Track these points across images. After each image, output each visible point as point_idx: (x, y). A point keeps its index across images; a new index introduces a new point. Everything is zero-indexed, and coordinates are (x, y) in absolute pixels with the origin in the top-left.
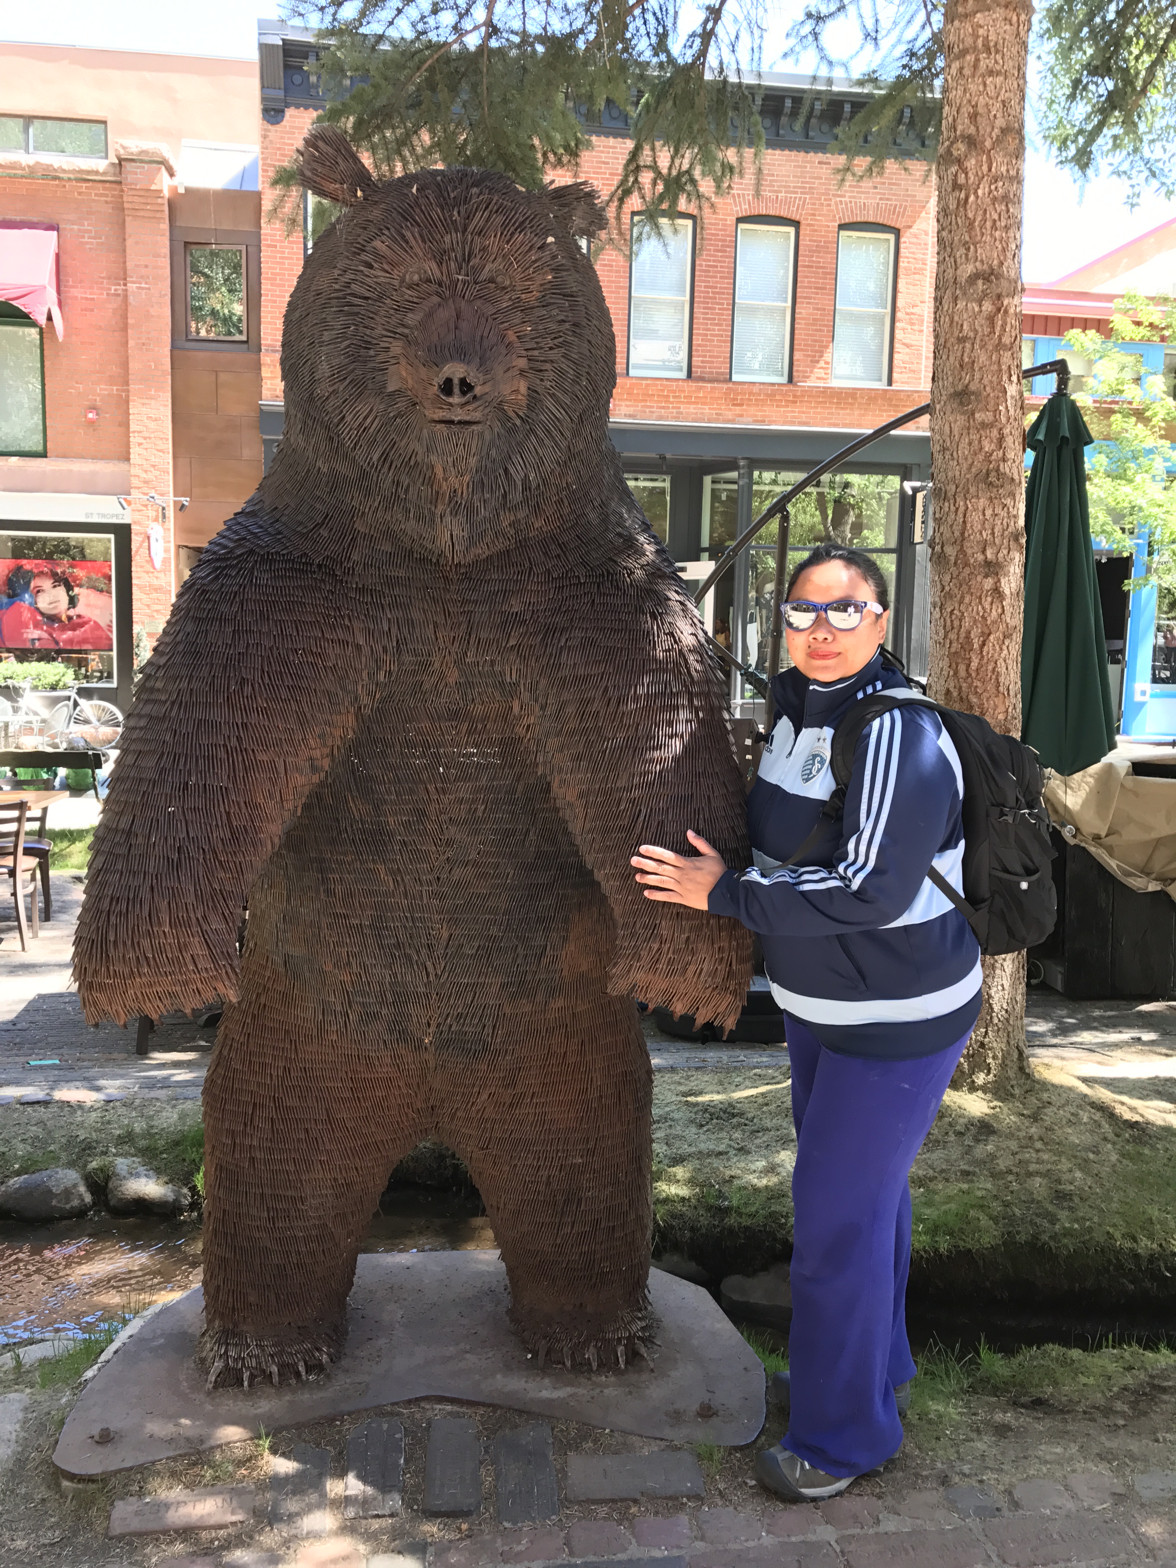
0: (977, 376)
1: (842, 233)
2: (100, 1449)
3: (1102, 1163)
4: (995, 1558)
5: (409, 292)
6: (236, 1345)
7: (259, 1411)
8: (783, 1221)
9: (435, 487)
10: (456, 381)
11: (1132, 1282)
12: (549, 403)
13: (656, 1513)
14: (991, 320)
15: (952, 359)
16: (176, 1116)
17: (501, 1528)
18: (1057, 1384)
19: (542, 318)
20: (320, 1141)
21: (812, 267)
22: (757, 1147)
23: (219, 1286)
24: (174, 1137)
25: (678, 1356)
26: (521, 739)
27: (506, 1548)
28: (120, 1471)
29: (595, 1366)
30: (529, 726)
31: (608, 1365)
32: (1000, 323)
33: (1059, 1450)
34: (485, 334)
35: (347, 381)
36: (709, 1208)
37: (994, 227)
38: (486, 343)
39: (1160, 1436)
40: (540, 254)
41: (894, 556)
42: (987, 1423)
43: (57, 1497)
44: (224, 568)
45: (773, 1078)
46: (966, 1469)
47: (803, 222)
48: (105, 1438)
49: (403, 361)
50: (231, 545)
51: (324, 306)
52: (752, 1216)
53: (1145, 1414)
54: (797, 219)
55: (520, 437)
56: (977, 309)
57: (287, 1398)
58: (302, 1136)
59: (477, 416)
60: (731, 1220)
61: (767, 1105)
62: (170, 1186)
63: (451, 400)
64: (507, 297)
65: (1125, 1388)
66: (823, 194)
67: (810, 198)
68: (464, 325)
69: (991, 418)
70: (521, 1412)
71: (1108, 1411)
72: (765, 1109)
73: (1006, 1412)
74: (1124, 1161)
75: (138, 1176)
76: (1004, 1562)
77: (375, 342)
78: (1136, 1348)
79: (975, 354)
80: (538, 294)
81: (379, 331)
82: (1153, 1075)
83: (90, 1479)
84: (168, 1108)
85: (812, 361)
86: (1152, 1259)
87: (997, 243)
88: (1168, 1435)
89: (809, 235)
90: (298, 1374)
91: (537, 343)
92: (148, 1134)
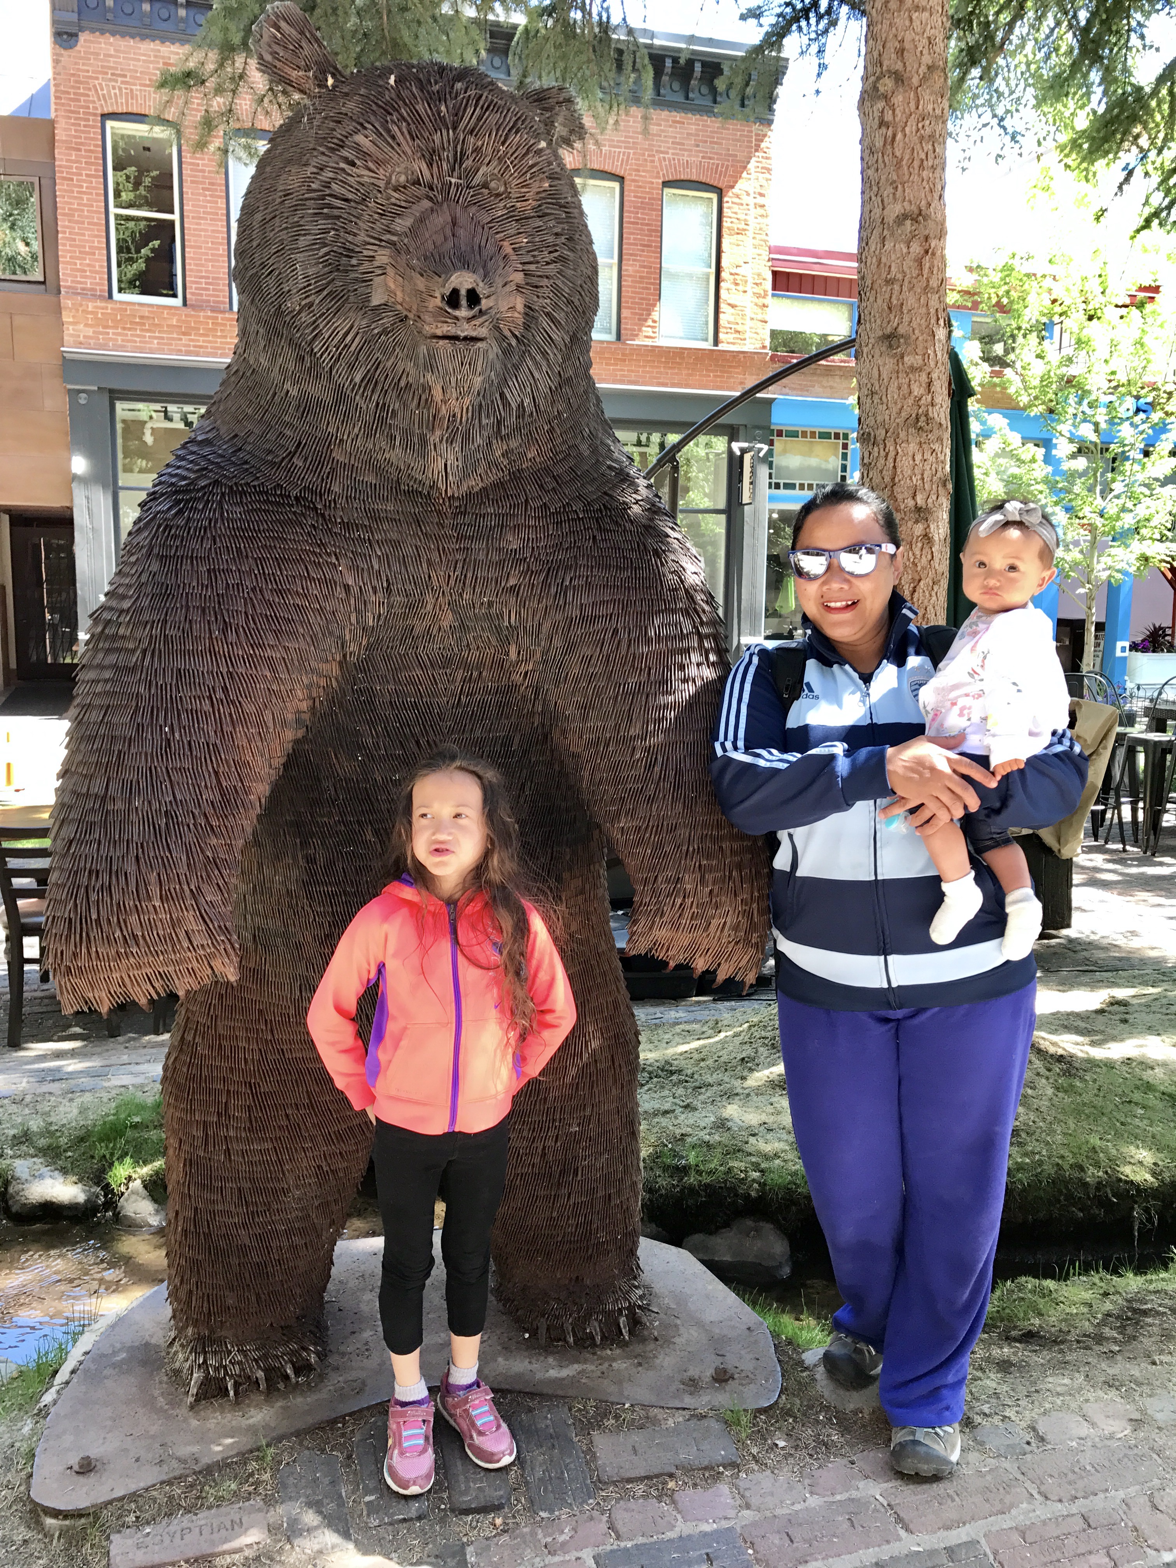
0: (906, 318)
1: (667, 191)
2: (81, 1479)
3: (1039, 1097)
4: (1036, 1496)
5: (396, 195)
6: (215, 1353)
7: (251, 1421)
8: (743, 1175)
9: (433, 411)
10: (463, 292)
11: (1080, 1210)
12: (544, 322)
13: (695, 1485)
14: (920, 262)
15: (880, 301)
16: (75, 1111)
17: (538, 1519)
18: (1043, 1315)
19: (538, 229)
20: (303, 1127)
21: (637, 223)
22: (703, 1103)
23: (191, 1292)
24: (77, 1133)
25: (678, 1322)
26: (517, 687)
27: (549, 1539)
28: (110, 1502)
29: (598, 1339)
30: (526, 673)
31: (612, 1337)
32: (927, 265)
33: (1066, 1381)
34: (483, 244)
35: (325, 293)
36: (666, 1168)
37: (921, 166)
38: (485, 253)
39: (1156, 1358)
40: (537, 159)
41: (723, 518)
42: (988, 1360)
43: (40, 1536)
44: (188, 501)
45: (703, 1033)
46: (986, 1408)
47: (627, 178)
48: (86, 1468)
49: (390, 271)
50: (193, 476)
51: (295, 209)
52: (710, 1173)
53: (1135, 1338)
54: (621, 174)
55: (515, 359)
56: (905, 250)
57: (279, 1404)
58: (285, 1123)
59: (483, 332)
60: (692, 1179)
61: (703, 1060)
62: (80, 1185)
63: (457, 313)
64: (502, 205)
65: (1108, 1315)
66: (646, 150)
67: (634, 154)
68: (461, 232)
69: (920, 362)
70: (532, 1395)
71: (1100, 1339)
72: (702, 1064)
73: (1002, 1348)
74: (1060, 1095)
75: (41, 1177)
76: (1046, 1498)
77: (358, 249)
78: (1103, 1273)
79: (903, 296)
80: (534, 203)
81: (362, 237)
82: (1054, 1010)
83: (78, 1514)
84: (65, 1101)
85: (639, 319)
86: (1099, 1185)
87: (925, 183)
88: (1162, 1357)
89: (634, 191)
90: (287, 1377)
91: (534, 256)
92: (48, 1132)
